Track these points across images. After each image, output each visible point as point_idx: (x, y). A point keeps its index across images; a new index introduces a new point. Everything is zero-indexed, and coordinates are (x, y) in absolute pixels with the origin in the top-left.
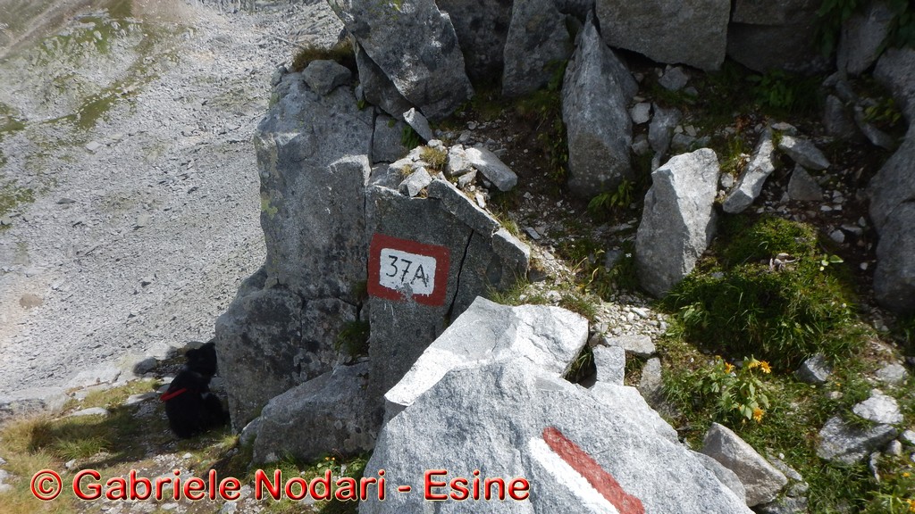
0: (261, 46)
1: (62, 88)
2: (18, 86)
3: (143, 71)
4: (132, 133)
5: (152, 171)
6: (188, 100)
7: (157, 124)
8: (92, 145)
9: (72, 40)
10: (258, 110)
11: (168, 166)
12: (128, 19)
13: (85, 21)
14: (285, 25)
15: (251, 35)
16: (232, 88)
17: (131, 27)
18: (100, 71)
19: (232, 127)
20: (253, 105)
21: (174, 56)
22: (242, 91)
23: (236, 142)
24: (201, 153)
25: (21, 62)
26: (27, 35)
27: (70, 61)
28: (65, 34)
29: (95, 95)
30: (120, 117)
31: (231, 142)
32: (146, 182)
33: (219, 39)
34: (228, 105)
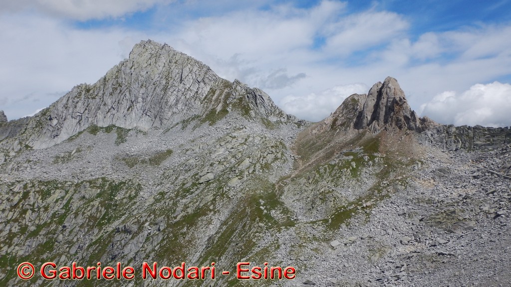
0: (475, 177)
1: (324, 200)
2: (297, 197)
3: (379, 191)
4: (363, 237)
5: (373, 270)
6: (409, 216)
7: (383, 232)
8: (334, 243)
9: (336, 167)
10: (466, 229)
11: (386, 267)
12: (376, 154)
13: (347, 155)
14: (498, 161)
15: (467, 168)
16: (445, 209)
17: (376, 160)
18: (350, 190)
19: (442, 241)
20: (462, 224)
21: (404, 182)
22: (454, 212)
23: (443, 254)
24: (413, 260)
25: (303, 180)
26: (310, 163)
27: (332, 181)
28: (333, 163)
29: (344, 207)
30: (357, 224)
31: (439, 254)
32: (367, 277)
33: (440, 170)
34: (440, 223)
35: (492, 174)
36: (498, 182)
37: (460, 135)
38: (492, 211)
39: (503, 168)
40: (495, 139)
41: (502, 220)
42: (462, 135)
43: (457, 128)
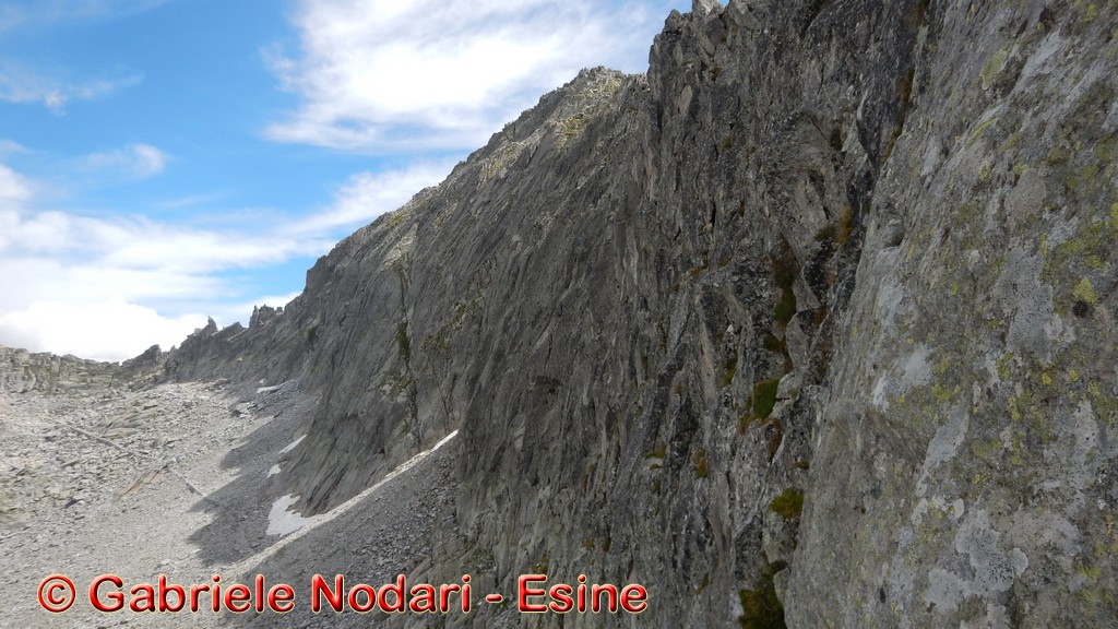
35: (79, 434)
36: (85, 447)
37: (36, 368)
38: (65, 494)
39: (99, 426)
40: (96, 379)
41: (78, 510)
42: (39, 367)
43: (33, 356)
